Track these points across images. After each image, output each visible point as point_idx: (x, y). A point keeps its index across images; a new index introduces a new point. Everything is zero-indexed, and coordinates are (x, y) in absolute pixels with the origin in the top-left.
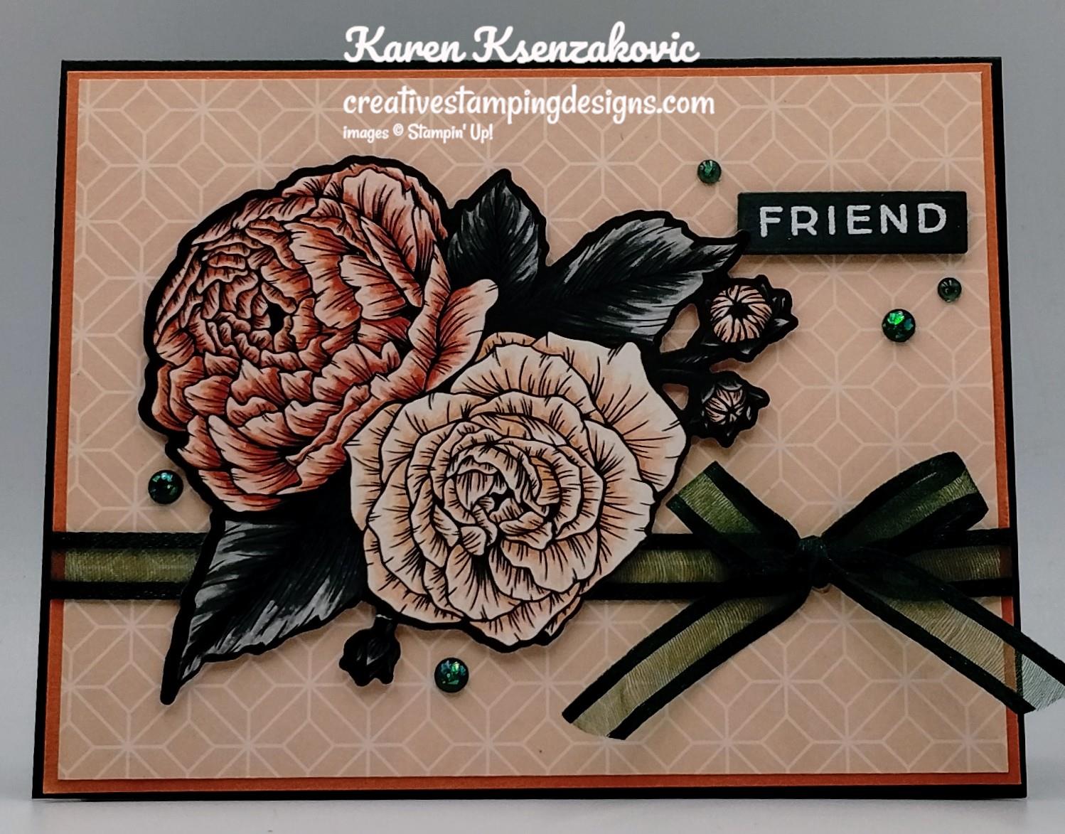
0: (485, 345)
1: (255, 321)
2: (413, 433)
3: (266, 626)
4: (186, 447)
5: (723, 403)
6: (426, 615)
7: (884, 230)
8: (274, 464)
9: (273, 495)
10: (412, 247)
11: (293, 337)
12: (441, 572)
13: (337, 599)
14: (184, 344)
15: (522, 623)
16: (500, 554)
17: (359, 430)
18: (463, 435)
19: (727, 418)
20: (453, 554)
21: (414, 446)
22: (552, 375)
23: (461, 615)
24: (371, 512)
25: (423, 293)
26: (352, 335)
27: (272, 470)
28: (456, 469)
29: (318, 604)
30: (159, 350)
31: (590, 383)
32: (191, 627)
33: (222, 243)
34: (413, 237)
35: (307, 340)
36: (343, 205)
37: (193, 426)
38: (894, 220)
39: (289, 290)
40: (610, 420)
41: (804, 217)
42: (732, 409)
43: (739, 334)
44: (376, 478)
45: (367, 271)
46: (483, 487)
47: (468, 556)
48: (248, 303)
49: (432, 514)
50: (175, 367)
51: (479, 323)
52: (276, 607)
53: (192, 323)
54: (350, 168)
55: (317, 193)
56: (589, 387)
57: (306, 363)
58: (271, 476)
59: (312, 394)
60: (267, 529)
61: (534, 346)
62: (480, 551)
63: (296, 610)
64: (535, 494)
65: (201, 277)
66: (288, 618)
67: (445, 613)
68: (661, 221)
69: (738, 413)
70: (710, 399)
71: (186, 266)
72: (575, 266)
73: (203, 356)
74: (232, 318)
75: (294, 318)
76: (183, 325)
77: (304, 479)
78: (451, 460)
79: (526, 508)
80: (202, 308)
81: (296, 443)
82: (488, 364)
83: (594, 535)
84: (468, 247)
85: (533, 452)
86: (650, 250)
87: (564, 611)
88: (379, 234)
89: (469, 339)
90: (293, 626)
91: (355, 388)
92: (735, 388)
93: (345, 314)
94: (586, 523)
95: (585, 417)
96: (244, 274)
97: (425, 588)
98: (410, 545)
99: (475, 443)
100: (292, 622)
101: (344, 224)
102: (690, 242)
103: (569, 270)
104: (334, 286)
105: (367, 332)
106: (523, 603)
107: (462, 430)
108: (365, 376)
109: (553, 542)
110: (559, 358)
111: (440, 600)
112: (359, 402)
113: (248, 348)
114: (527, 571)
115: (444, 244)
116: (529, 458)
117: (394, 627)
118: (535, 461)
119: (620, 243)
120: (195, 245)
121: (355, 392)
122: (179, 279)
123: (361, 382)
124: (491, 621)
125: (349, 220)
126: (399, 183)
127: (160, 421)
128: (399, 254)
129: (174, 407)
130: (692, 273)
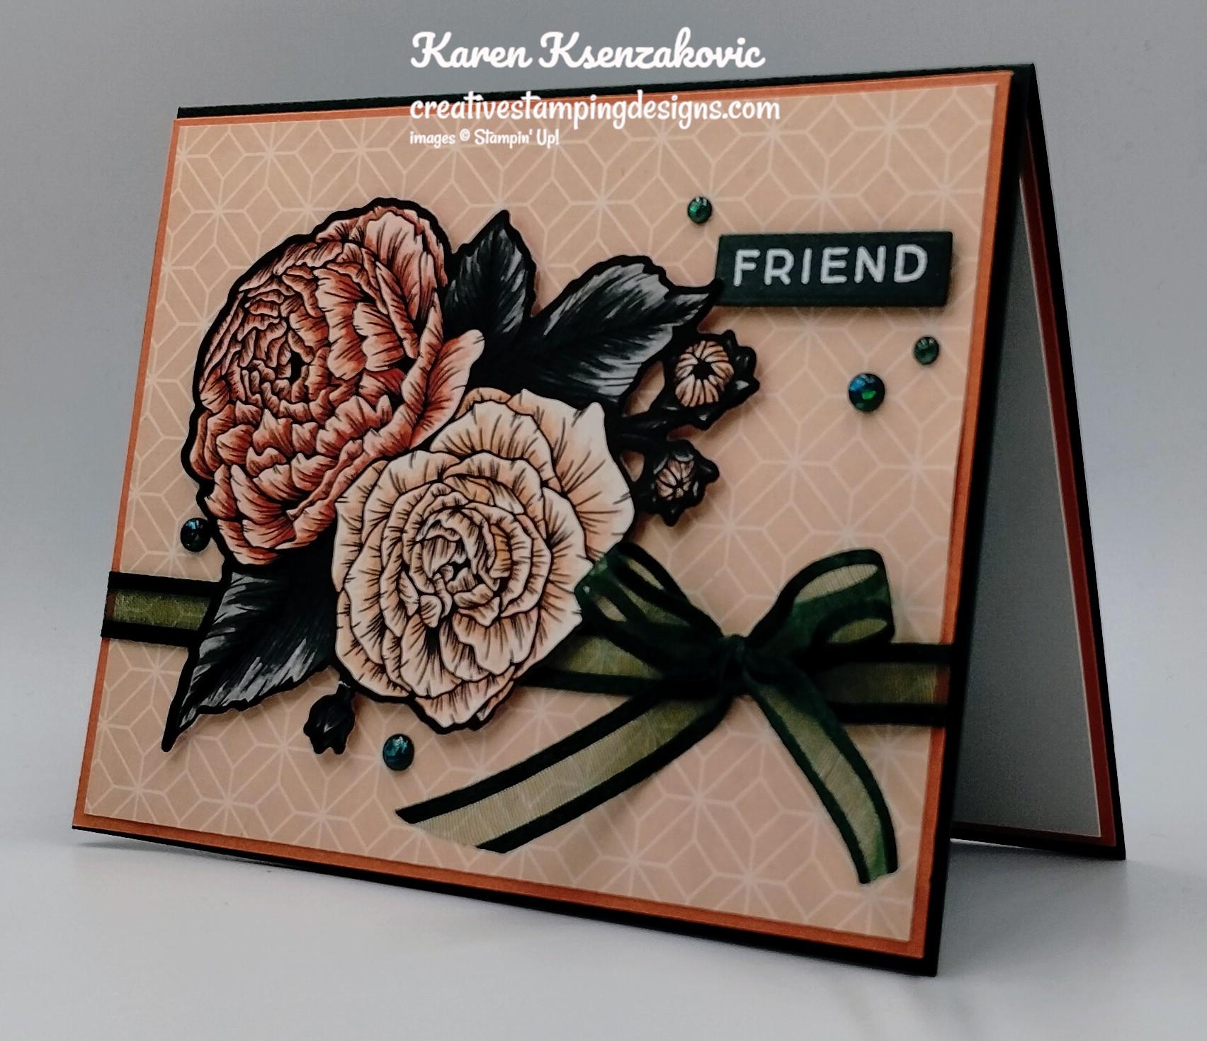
0: (465, 402)
1: (278, 370)
2: (393, 493)
3: (251, 682)
4: (212, 496)
5: (674, 474)
6: (377, 686)
7: (859, 277)
8: (276, 517)
9: (272, 550)
10: (415, 295)
11: (306, 387)
12: (398, 641)
13: (310, 661)
14: (221, 392)
15: (459, 704)
16: (451, 628)
17: (349, 486)
18: (435, 497)
19: (674, 494)
20: (412, 623)
21: (391, 506)
22: (520, 437)
23: (409, 689)
24: (347, 574)
25: (419, 344)
26: (354, 387)
27: (275, 523)
28: (425, 533)
29: (294, 665)
30: (202, 397)
31: (553, 446)
32: (194, 676)
33: (262, 290)
34: (418, 285)
35: (318, 390)
36: (364, 250)
37: (219, 475)
38: (871, 265)
39: (310, 338)
40: (566, 489)
41: (779, 262)
42: (680, 483)
43: (699, 398)
44: (355, 538)
45: (376, 320)
46: (447, 553)
47: (423, 628)
48: (275, 351)
49: (398, 580)
50: (212, 414)
51: (462, 378)
52: (260, 665)
53: (230, 371)
54: (374, 212)
55: (344, 238)
56: (552, 450)
57: (314, 415)
58: (273, 530)
59: (315, 449)
60: (262, 583)
61: (509, 403)
62: (434, 623)
63: (277, 669)
64: (489, 565)
65: (242, 325)
66: (268, 676)
67: (395, 685)
68: (639, 267)
69: (686, 487)
70: (661, 471)
71: (232, 313)
72: (555, 317)
73: (234, 404)
74: (262, 366)
75: (310, 367)
76: (224, 373)
77: (299, 535)
78: (422, 523)
79: (479, 580)
80: (239, 355)
81: (297, 496)
82: (466, 423)
83: (534, 615)
84: (463, 295)
85: (493, 520)
86: (626, 300)
87: (496, 695)
88: (389, 280)
89: (453, 394)
90: (270, 685)
91: (351, 442)
92: (686, 459)
93: (352, 365)
94: (530, 601)
95: (544, 484)
96: (276, 321)
97: (382, 658)
98: (375, 611)
99: (444, 507)
100: (271, 681)
101: (362, 270)
102: (665, 290)
103: (549, 320)
104: (347, 334)
105: (369, 384)
106: (464, 683)
107: (435, 492)
108: (360, 429)
109: (498, 619)
110: (529, 417)
111: (394, 671)
112: (352, 457)
113: (271, 398)
114: (471, 648)
115: (442, 290)
116: (490, 525)
117: (352, 696)
118: (495, 530)
119: (600, 291)
120: (242, 292)
121: (350, 446)
122: (225, 326)
123: (356, 436)
124: (433, 699)
125: (367, 266)
126: (412, 226)
127: (195, 468)
128: (403, 300)
129: (207, 455)
130: (663, 325)
